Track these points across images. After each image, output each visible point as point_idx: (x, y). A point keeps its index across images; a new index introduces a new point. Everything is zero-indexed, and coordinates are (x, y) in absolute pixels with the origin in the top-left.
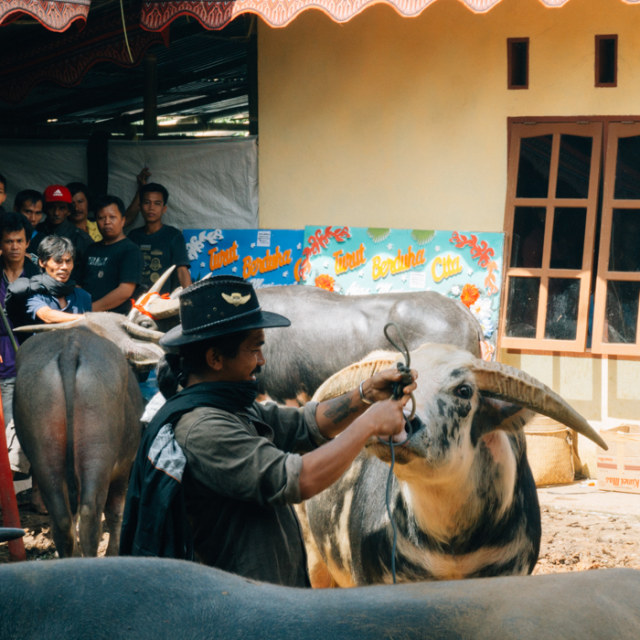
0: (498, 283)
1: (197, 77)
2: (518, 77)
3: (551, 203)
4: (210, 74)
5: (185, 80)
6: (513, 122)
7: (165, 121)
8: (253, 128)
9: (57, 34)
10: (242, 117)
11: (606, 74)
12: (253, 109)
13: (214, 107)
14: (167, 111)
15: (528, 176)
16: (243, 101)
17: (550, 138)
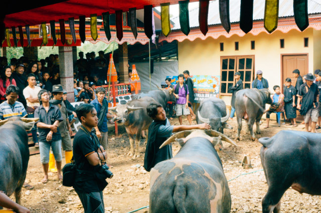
0: (219, 84)
1: (168, 51)
2: (222, 49)
3: (228, 70)
4: (170, 50)
5: (166, 52)
6: (221, 57)
7: (162, 58)
8: (177, 59)
9: (144, 45)
10: (176, 57)
11: (237, 48)
12: (177, 56)
13: (171, 56)
14: (163, 57)
15: (224, 66)
16: (176, 54)
17: (227, 60)
